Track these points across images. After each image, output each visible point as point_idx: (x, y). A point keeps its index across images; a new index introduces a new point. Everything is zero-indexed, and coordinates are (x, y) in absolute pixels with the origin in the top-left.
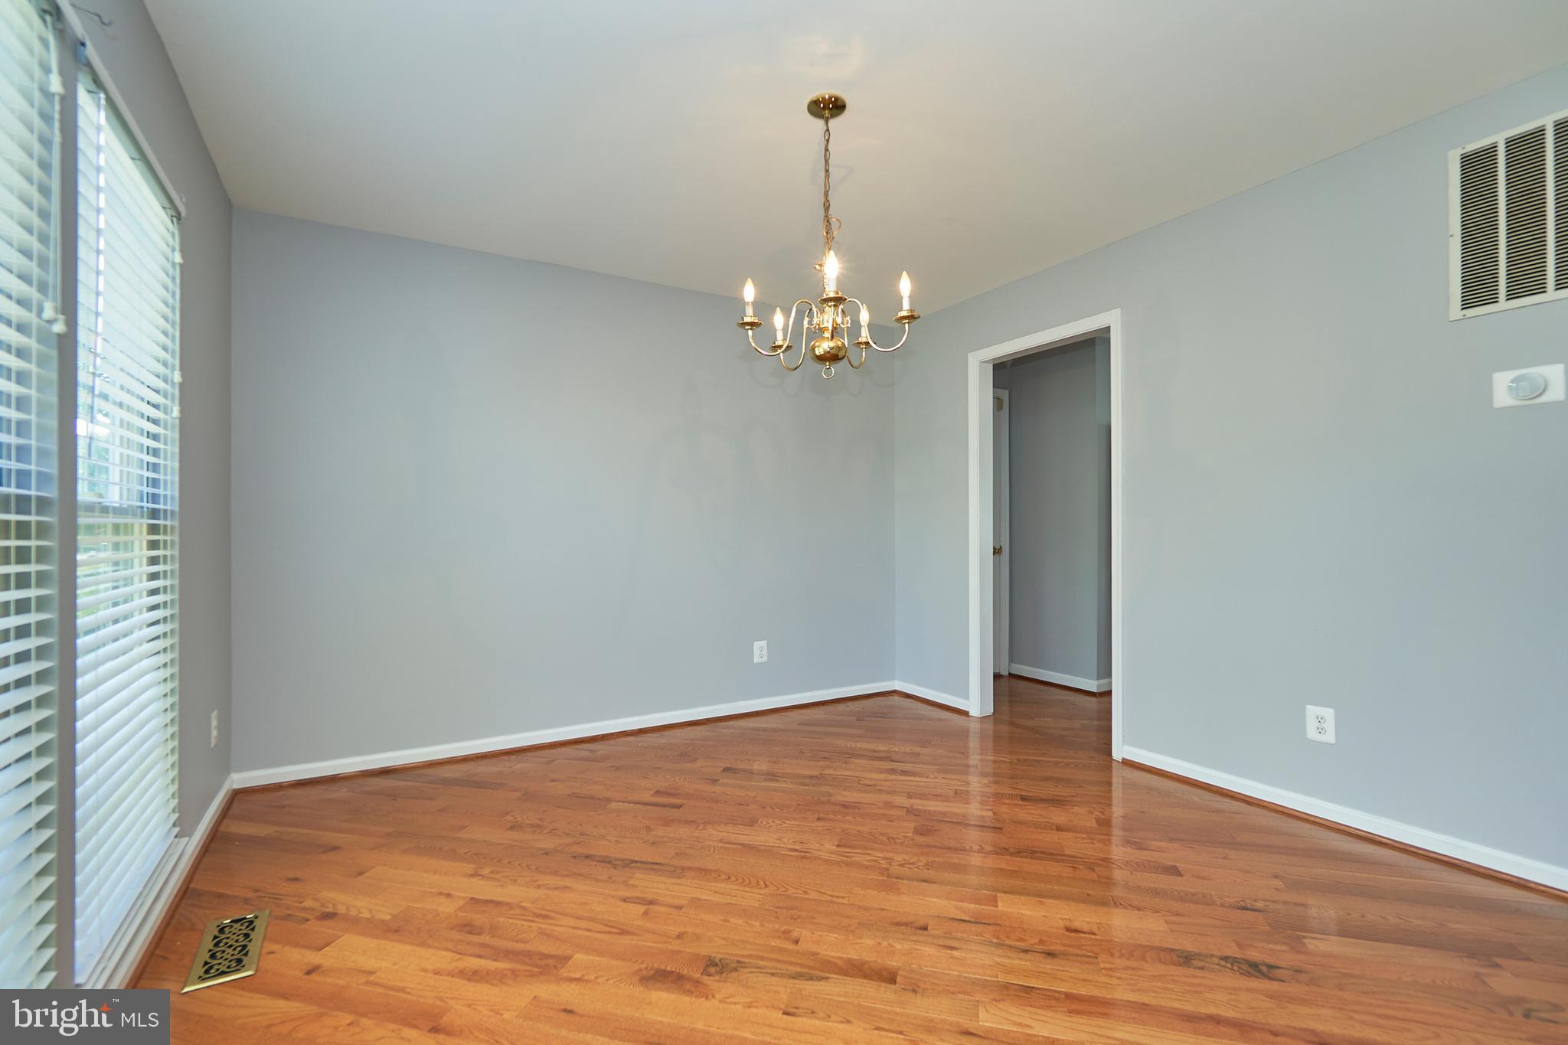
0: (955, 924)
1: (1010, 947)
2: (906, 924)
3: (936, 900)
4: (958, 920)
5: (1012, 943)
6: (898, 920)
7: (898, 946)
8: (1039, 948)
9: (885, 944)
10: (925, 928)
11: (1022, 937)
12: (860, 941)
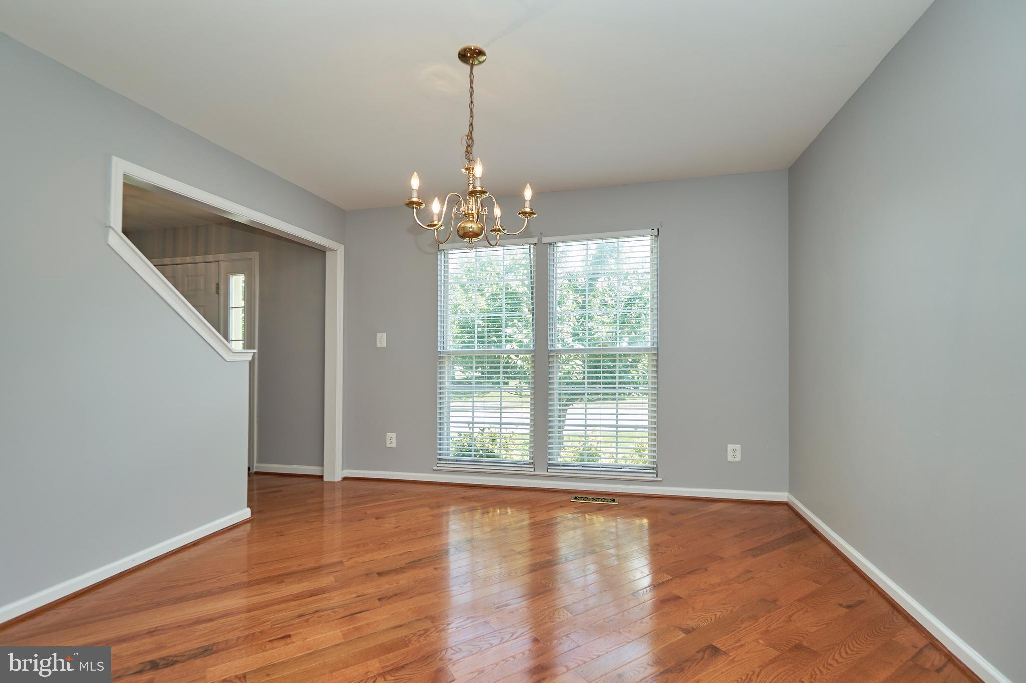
0: (363, 609)
1: (326, 610)
2: (392, 597)
3: (384, 617)
4: (363, 612)
5: (325, 613)
6: (397, 597)
7: (386, 586)
8: (308, 617)
9: (395, 584)
10: (380, 600)
11: (320, 619)
12: (407, 580)
